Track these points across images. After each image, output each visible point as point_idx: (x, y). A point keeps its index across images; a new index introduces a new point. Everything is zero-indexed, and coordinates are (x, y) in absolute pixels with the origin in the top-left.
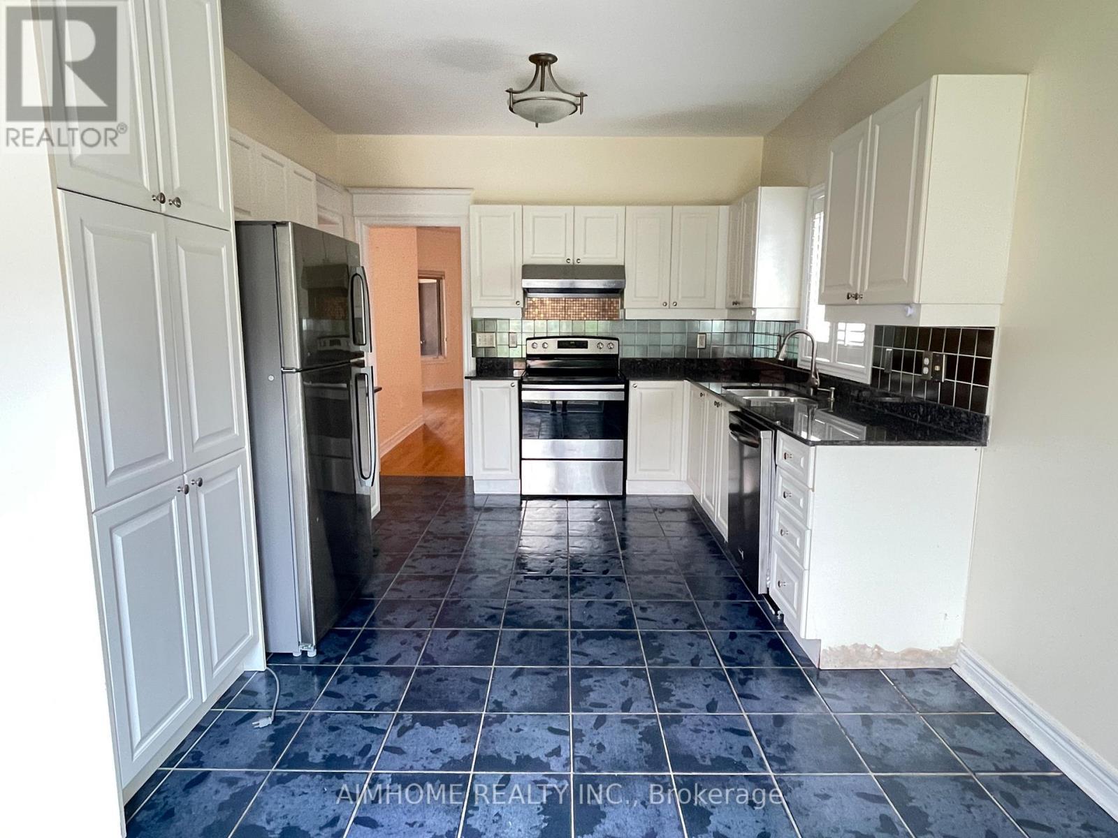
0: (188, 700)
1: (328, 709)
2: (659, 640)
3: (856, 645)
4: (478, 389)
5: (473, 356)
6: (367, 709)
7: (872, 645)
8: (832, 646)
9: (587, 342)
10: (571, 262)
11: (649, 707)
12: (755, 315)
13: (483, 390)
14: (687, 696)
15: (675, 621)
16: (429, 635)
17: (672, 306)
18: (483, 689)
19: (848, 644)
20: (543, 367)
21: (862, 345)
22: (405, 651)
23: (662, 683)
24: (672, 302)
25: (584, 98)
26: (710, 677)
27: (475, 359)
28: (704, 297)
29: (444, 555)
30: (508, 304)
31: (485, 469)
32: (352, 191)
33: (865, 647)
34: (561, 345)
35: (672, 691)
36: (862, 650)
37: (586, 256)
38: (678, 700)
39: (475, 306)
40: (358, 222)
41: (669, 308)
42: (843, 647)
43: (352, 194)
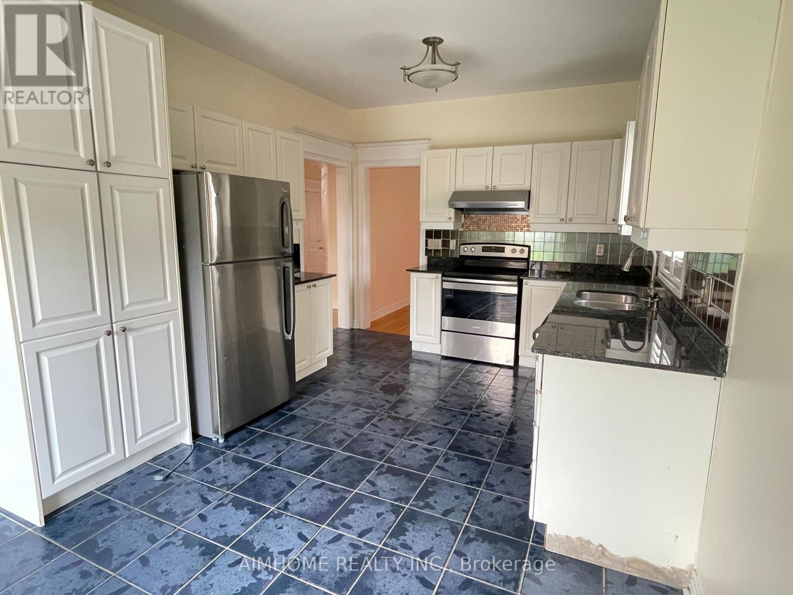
0: (110, 455)
1: (197, 479)
2: (436, 487)
3: (580, 539)
4: (415, 279)
5: (426, 255)
6: (215, 485)
7: (596, 544)
8: (557, 533)
9: (504, 248)
10: (490, 189)
11: (379, 539)
12: (621, 230)
13: (418, 279)
14: (414, 539)
15: (462, 475)
16: (293, 445)
17: (568, 222)
18: (287, 492)
19: (574, 536)
20: (471, 265)
21: (682, 261)
22: (270, 452)
23: (406, 523)
24: (568, 218)
25: (458, 66)
26: (446, 529)
27: (427, 257)
28: (597, 214)
29: (352, 390)
30: (444, 220)
31: (418, 334)
32: (357, 146)
33: (589, 542)
34: (484, 250)
35: (408, 531)
36: (586, 545)
37: (501, 183)
38: (405, 540)
39: (422, 220)
40: (360, 166)
41: (566, 223)
42: (567, 537)
43: (357, 148)
